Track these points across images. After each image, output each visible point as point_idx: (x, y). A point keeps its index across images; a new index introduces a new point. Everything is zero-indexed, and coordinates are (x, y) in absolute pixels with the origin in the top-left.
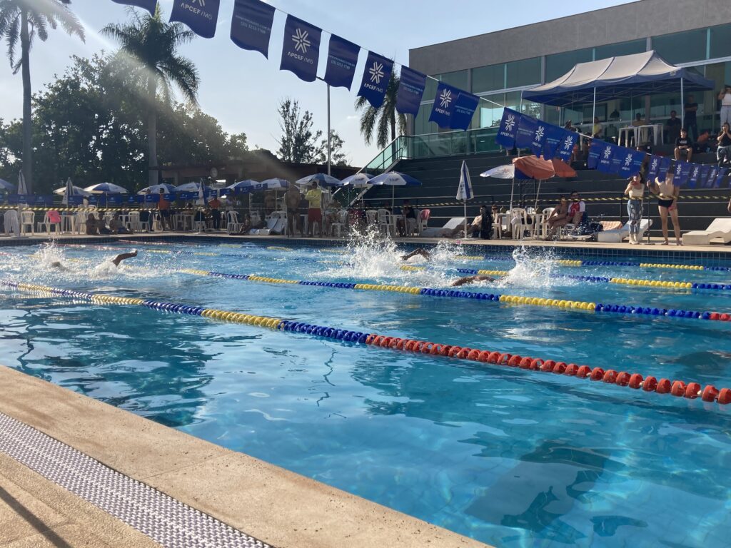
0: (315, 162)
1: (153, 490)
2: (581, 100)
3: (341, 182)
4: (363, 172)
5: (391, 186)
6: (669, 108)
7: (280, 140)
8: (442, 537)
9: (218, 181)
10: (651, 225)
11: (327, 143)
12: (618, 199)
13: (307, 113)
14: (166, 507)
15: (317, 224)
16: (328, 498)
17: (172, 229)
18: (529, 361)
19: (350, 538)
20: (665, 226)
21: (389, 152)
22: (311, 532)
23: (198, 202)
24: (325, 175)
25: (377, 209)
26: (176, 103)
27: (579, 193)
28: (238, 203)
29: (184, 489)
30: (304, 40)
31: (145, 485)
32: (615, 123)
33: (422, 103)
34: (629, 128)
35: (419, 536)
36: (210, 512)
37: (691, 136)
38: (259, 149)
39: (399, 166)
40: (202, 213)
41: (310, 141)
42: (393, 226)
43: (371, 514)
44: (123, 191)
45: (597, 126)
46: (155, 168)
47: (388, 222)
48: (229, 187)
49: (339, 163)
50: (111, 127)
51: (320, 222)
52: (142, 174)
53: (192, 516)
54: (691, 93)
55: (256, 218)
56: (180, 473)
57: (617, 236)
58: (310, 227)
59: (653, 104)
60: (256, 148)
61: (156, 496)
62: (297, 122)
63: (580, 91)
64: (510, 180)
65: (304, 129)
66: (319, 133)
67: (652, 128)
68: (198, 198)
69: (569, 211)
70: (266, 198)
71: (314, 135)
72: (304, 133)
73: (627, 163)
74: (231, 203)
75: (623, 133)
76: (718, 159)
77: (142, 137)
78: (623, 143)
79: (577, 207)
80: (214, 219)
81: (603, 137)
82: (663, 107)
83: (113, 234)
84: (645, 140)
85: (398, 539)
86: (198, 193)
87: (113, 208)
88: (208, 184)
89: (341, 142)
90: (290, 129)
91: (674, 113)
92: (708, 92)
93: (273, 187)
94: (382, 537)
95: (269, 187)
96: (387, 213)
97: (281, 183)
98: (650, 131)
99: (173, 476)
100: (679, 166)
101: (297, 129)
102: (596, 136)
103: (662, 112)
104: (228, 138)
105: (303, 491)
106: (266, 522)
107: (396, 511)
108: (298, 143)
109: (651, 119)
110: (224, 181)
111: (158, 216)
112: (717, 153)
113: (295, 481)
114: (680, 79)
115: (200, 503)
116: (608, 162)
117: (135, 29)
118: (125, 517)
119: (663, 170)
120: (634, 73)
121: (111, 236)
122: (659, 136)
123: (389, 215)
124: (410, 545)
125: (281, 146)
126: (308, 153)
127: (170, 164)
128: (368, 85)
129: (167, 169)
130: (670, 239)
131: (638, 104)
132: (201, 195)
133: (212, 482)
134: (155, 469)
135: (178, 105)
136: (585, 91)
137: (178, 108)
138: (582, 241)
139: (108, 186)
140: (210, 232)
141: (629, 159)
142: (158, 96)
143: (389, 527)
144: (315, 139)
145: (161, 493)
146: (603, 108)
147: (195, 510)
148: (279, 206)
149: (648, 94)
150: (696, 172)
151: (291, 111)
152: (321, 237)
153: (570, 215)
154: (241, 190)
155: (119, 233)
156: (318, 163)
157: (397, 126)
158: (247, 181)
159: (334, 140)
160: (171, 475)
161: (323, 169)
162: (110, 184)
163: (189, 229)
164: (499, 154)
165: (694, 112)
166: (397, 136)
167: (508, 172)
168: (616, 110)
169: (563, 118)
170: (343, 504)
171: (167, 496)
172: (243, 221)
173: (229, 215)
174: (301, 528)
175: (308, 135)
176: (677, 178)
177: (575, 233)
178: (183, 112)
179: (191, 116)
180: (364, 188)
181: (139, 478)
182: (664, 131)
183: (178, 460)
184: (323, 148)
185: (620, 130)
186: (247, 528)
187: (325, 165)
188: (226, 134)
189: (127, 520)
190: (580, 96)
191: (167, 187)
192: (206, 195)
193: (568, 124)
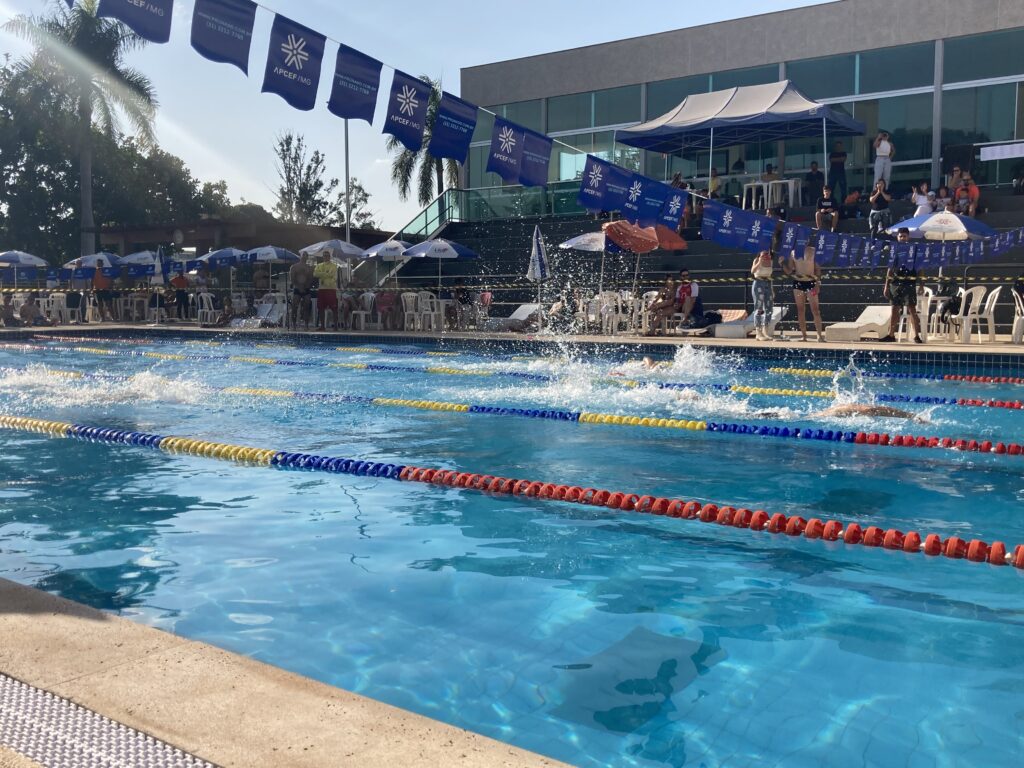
0: (329, 224)
1: (65, 702)
2: (694, 144)
3: (365, 253)
4: (398, 237)
5: (437, 260)
6: (809, 157)
7: (277, 191)
8: (482, 748)
9: (186, 249)
10: (784, 314)
11: (345, 197)
12: (741, 279)
13: (317, 153)
14: (84, 726)
15: (330, 310)
16: (325, 701)
17: (116, 320)
18: (619, 498)
19: (353, 758)
20: (802, 315)
21: (434, 211)
22: (297, 751)
23: (154, 280)
24: (342, 242)
25: (417, 292)
26: (122, 135)
27: (691, 271)
28: (215, 281)
29: (112, 698)
30: (299, 51)
31: (53, 695)
32: (738, 177)
33: (473, 145)
34: (758, 183)
35: (450, 749)
36: (149, 729)
37: (838, 197)
38: (246, 203)
39: (449, 232)
40: (160, 295)
41: (321, 195)
42: (440, 315)
43: (385, 721)
44: (40, 263)
45: (715, 181)
46: (89, 230)
47: (433, 310)
48: (200, 259)
49: (364, 225)
50: (23, 169)
51: (335, 309)
52: (69, 239)
53: (122, 737)
54: (837, 139)
55: (239, 303)
56: (108, 675)
57: (741, 330)
58: (321, 317)
59: (789, 152)
60: (241, 203)
61: (68, 711)
62: (302, 166)
63: (692, 132)
64: (598, 254)
65: (312, 177)
66: (335, 182)
67: (787, 184)
68: (153, 275)
69: (678, 295)
70: (256, 274)
71: (327, 184)
72: (312, 182)
73: (755, 233)
74: (204, 281)
75: (750, 191)
76: (871, 227)
77: (71, 184)
78: (749, 205)
79: (687, 290)
80: (179, 304)
81: (722, 196)
82: (801, 156)
83: (24, 326)
84: (777, 200)
85: (421, 755)
86: (153, 266)
87: (24, 288)
88: (171, 253)
89: (367, 195)
90: (292, 175)
91: (814, 164)
92: (858, 137)
93: (265, 258)
94: (399, 754)
95: (258, 258)
96: (431, 297)
97: (278, 253)
98: (785, 188)
99: (97, 680)
100: (822, 238)
101: (302, 176)
102: (714, 195)
103: (799, 163)
104: (200, 188)
105: (289, 693)
106: (233, 739)
107: (420, 717)
108: (304, 195)
109: (787, 172)
110: (194, 249)
111: (94, 301)
112: (870, 219)
113: (279, 680)
114: (821, 120)
115: (136, 718)
116: (729, 232)
117: (58, 24)
118: (19, 745)
119: (801, 242)
120: (764, 110)
121: (22, 329)
122: (796, 194)
123: (435, 300)
124: (438, 763)
125: (279, 200)
126: (319, 210)
127: (112, 224)
128: (397, 118)
129: (108, 231)
130: (808, 333)
131: (769, 153)
132: (158, 268)
133: (156, 686)
134: (69, 671)
135: (125, 139)
136: (698, 132)
137: (124, 143)
138: (695, 336)
139: (17, 256)
140: (172, 322)
141: (756, 228)
142: (95, 124)
143: (409, 739)
144: (328, 191)
145: (78, 706)
146: (723, 156)
147: (128, 727)
148: (274, 286)
149: (781, 139)
150: (845, 245)
151: (293, 151)
152: (336, 330)
153: (679, 302)
154: (218, 262)
155: (36, 325)
156: (332, 225)
157: (445, 175)
158: (228, 249)
159: (356, 193)
160: (94, 679)
161: (340, 233)
162: (21, 253)
163: (141, 319)
164: (583, 217)
165: (842, 164)
166: (445, 188)
167: (596, 241)
168: (740, 159)
169: (670, 170)
170: (345, 709)
171: (86, 709)
172: (221, 307)
173: (201, 298)
174: (282, 747)
175: (319, 184)
176: (819, 253)
177: (686, 325)
178: (133, 149)
179: (145, 155)
180: (399, 262)
181: (44, 686)
182: (802, 189)
183: (107, 656)
184: (340, 204)
185: (745, 187)
186: (205, 750)
187: (343, 229)
188: (197, 182)
189: (22, 749)
190: (693, 139)
191: (109, 259)
192: (165, 270)
193: (677, 178)
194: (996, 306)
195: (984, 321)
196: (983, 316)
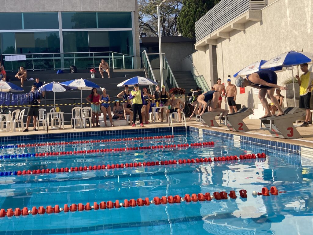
194: (24, 117)
195: (20, 122)
196: (19, 121)
